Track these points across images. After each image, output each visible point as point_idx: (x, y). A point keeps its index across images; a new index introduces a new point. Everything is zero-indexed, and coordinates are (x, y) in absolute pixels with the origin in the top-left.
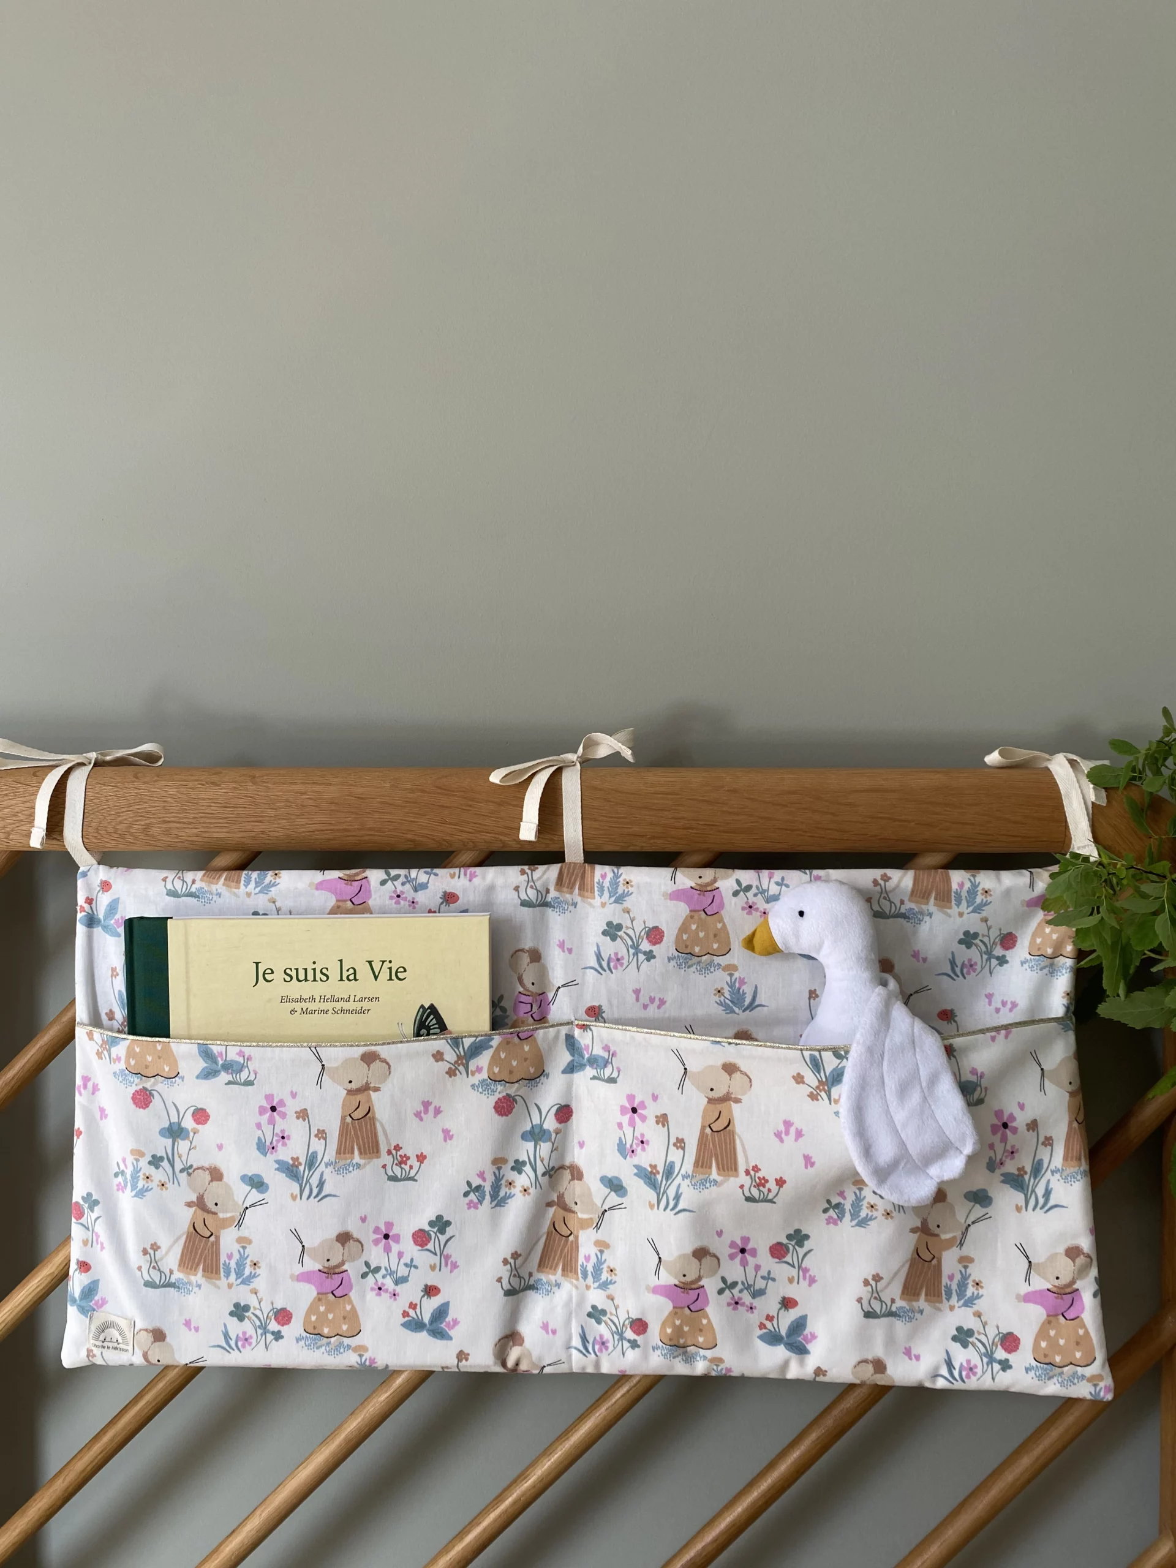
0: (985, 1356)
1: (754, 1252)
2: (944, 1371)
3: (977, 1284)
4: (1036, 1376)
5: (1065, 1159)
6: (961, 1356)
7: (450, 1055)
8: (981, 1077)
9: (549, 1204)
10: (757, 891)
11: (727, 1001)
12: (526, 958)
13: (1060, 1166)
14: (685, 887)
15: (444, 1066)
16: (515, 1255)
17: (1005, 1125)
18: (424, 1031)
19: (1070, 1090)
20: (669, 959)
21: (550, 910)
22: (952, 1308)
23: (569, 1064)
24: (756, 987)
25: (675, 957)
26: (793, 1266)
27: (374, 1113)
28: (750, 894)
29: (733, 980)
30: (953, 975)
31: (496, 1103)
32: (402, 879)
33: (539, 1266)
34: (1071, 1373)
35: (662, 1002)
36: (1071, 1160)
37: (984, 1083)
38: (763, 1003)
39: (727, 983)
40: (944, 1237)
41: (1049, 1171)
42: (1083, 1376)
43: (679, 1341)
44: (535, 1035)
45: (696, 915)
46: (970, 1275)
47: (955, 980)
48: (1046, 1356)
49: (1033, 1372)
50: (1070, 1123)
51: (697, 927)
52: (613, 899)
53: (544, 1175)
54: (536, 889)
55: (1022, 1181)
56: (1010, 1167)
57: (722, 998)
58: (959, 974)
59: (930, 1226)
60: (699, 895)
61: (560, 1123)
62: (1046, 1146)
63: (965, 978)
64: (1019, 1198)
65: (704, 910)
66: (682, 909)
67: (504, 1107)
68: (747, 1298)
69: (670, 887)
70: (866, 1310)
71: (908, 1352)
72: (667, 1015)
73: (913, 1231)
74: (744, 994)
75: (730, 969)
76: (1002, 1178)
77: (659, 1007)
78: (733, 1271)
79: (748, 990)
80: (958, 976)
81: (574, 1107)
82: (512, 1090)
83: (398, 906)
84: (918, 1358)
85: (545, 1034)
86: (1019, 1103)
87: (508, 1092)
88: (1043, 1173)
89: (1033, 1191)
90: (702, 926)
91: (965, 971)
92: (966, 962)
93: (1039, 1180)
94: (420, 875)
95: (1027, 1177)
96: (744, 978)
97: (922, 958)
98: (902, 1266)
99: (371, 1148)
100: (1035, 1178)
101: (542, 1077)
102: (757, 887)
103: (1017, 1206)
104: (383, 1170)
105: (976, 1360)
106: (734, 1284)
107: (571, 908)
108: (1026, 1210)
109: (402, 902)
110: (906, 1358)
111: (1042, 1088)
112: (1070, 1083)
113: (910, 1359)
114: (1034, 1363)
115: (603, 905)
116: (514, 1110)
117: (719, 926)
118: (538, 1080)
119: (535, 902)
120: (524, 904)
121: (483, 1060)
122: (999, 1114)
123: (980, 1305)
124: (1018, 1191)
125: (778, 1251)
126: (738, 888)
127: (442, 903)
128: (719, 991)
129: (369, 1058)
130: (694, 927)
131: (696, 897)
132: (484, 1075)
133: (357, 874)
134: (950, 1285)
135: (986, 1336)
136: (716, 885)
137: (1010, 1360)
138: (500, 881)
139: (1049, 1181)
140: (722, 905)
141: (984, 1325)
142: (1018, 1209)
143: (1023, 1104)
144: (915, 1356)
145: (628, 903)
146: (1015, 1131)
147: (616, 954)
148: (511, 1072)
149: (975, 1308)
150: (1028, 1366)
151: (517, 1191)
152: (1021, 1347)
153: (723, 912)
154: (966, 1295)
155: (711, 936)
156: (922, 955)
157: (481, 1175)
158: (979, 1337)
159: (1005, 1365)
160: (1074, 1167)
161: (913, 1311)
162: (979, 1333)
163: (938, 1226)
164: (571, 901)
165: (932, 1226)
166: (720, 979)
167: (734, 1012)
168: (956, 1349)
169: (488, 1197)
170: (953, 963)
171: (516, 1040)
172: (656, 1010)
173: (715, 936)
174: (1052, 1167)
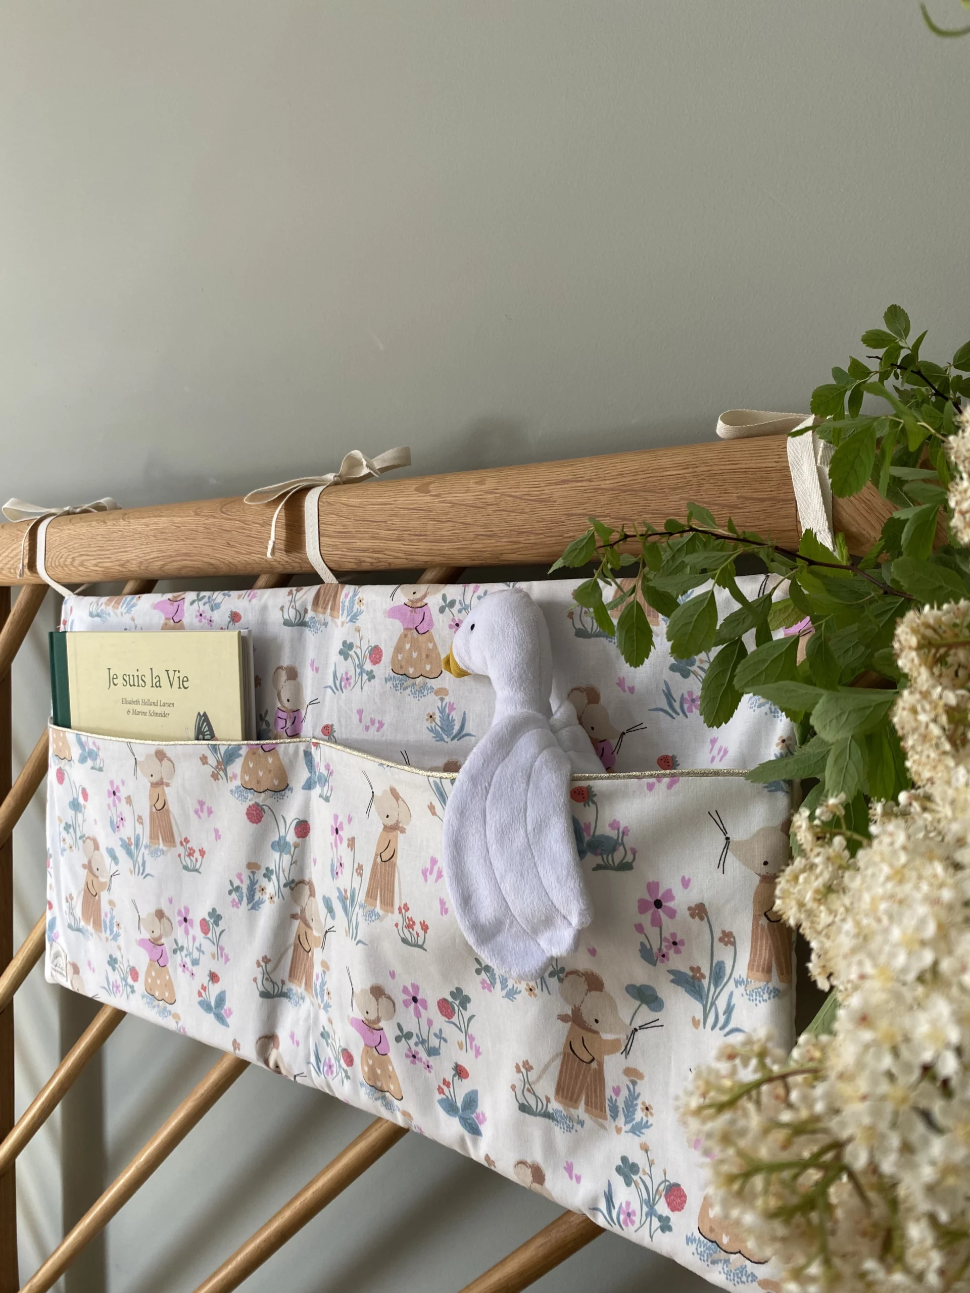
0: (646, 1205)
1: (425, 1005)
2: (603, 1205)
3: (647, 1109)
4: (698, 1253)
5: (751, 967)
6: (624, 1195)
7: (212, 761)
8: (623, 833)
9: (294, 916)
10: (460, 607)
11: (437, 727)
12: (283, 676)
13: (744, 977)
14: (400, 604)
15: (208, 770)
16: (266, 960)
17: (658, 904)
18: (201, 736)
19: (763, 873)
20: (386, 680)
21: (307, 630)
22: (619, 1130)
23: (308, 780)
24: (464, 714)
25: (391, 678)
26: (462, 1031)
27: (168, 806)
28: (455, 610)
29: (443, 705)
30: (670, 711)
31: (248, 809)
32: (206, 600)
33: (290, 975)
34: (738, 1265)
35: (381, 724)
36: (758, 971)
37: (629, 841)
38: (472, 733)
39: (438, 707)
40: (607, 1036)
41: (732, 981)
42: (754, 1277)
43: (376, 1083)
44: (277, 748)
45: (409, 634)
46: (639, 1095)
47: (674, 718)
48: (712, 1230)
49: (695, 1245)
50: (756, 919)
51: (411, 646)
52: (349, 618)
53: (285, 886)
54: (295, 609)
55: (699, 986)
56: (678, 962)
57: (434, 724)
58: (679, 710)
59: (585, 1018)
60: (411, 611)
61: (298, 837)
62: (726, 945)
63: (686, 716)
64: (697, 1008)
65: (416, 628)
66: (397, 627)
67: (256, 814)
68: (423, 1054)
69: (388, 604)
70: (521, 1102)
71: (569, 1168)
72: (384, 738)
73: (563, 1018)
74: (453, 721)
75: (441, 693)
76: (672, 977)
77: (378, 730)
78: (408, 1019)
79: (456, 716)
80: (678, 714)
81: (311, 823)
82: (261, 799)
83: (201, 624)
84: (578, 1179)
85: (286, 748)
86: (683, 878)
87: (257, 801)
88: (725, 980)
89: (713, 1003)
90: (415, 646)
91: (686, 706)
92: (686, 696)
93: (722, 990)
94: (218, 596)
95: (705, 982)
96: (453, 704)
97: (629, 688)
98: (553, 1060)
99: (169, 839)
100: (716, 986)
101: (287, 791)
102: (460, 603)
103: (694, 1018)
104: (179, 859)
105: (636, 1206)
106: (409, 1036)
107: (323, 628)
108: (704, 1028)
109: (203, 620)
110: (567, 1175)
111: (722, 863)
112: (766, 863)
113: (571, 1177)
114: (697, 1235)
115: (343, 624)
116: (263, 819)
117: (431, 646)
118: (283, 792)
119: (293, 621)
120: (287, 623)
121: (236, 767)
122: (653, 887)
123: (649, 1136)
124: (696, 998)
125: (445, 1008)
126: (444, 604)
127: (230, 622)
128: (431, 717)
129: (160, 755)
130: (408, 646)
131: (409, 614)
132: (238, 782)
133: (179, 596)
134: (616, 1100)
135: (651, 1178)
136: (425, 601)
137: (672, 1220)
138: (270, 603)
139: (731, 995)
140: (431, 624)
141: (651, 1163)
142: (695, 1023)
143: (689, 880)
144: (576, 1176)
145: (361, 621)
146: (672, 914)
147: (347, 673)
148: (258, 782)
149: (643, 1139)
150: (689, 1235)
151: (266, 897)
152: (686, 1206)
153: (432, 631)
154: (634, 1119)
155: (424, 656)
156: (628, 684)
157: (239, 876)
158: (643, 1177)
159: (666, 1226)
160: (760, 980)
161: (571, 1119)
162: (645, 1173)
163: (597, 1021)
164: (323, 621)
165: (588, 1018)
166: (432, 703)
167: (442, 740)
168: (618, 1181)
169: (245, 899)
170: (669, 696)
171: (261, 751)
172: (376, 733)
173: (427, 656)
174: (736, 975)
